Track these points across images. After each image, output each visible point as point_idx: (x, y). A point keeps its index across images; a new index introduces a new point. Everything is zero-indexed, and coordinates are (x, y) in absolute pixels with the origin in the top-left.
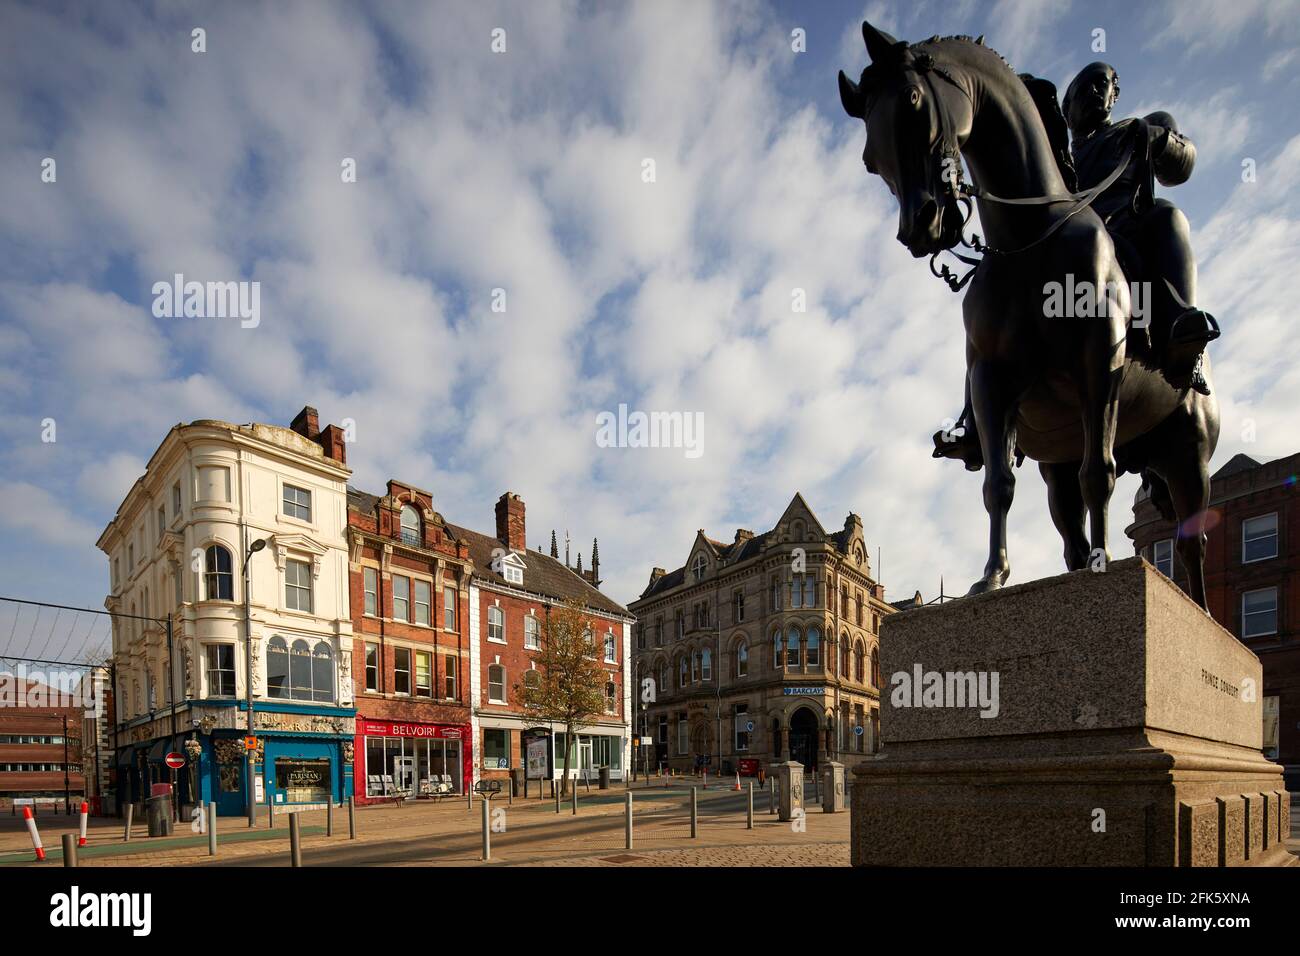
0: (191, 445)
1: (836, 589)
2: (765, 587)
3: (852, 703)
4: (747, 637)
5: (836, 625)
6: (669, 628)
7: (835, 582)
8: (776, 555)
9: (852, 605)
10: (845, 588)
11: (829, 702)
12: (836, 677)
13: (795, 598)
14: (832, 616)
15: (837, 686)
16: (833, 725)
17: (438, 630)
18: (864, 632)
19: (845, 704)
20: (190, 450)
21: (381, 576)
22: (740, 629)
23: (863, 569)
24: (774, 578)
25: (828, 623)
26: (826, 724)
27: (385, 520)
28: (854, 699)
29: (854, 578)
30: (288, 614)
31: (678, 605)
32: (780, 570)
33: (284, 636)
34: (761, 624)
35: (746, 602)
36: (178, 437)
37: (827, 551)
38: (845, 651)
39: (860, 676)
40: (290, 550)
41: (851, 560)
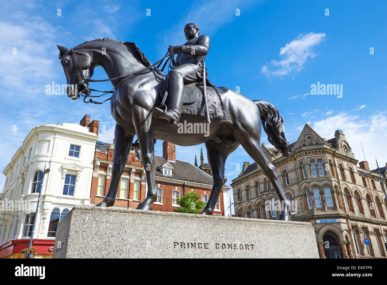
0: (38, 134)
1: (335, 166)
2: (297, 168)
3: (359, 226)
4: (292, 193)
5: (339, 184)
6: (253, 191)
7: (334, 162)
8: (299, 152)
9: (347, 173)
10: (341, 165)
11: (344, 227)
12: (345, 212)
13: (314, 172)
14: (336, 180)
15: (347, 218)
16: (349, 240)
17: (130, 200)
18: (358, 187)
19: (355, 227)
20: (38, 135)
21: (106, 178)
22: (288, 189)
23: (349, 155)
24: (301, 163)
25: (334, 183)
26: (345, 239)
27: (111, 154)
28: (360, 224)
29: (345, 160)
30: (63, 198)
31: (256, 179)
32: (303, 159)
33: (59, 207)
34: (298, 186)
35: (288, 176)
36: (34, 131)
37: (325, 148)
38: (349, 198)
39: (362, 210)
40: (68, 170)
41: (341, 151)
